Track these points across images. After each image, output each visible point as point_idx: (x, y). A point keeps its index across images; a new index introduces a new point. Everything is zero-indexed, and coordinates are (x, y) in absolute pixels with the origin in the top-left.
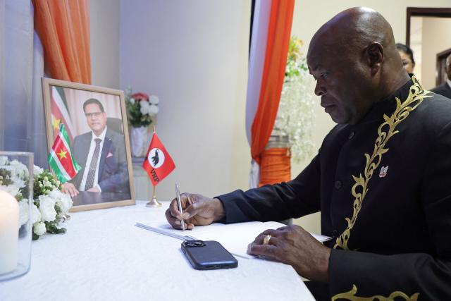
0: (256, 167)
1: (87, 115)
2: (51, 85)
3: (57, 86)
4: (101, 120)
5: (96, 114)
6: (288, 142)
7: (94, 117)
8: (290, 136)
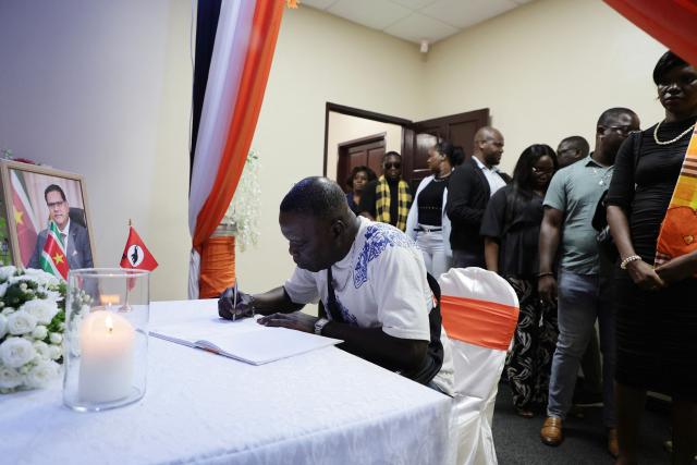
0: (197, 257)
1: (50, 205)
2: (9, 168)
3: (15, 169)
4: (63, 211)
5: (58, 203)
6: (236, 230)
7: (57, 208)
8: (238, 225)
